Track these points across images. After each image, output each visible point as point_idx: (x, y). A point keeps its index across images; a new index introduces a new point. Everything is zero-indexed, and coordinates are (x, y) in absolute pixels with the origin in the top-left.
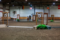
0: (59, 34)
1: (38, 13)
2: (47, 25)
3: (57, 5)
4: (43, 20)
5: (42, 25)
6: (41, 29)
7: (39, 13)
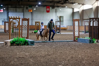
0: (47, 53)
1: (12, 18)
2: (27, 38)
3: (44, 6)
4: (21, 31)
5: (20, 38)
6: (18, 45)
7: (14, 19)
